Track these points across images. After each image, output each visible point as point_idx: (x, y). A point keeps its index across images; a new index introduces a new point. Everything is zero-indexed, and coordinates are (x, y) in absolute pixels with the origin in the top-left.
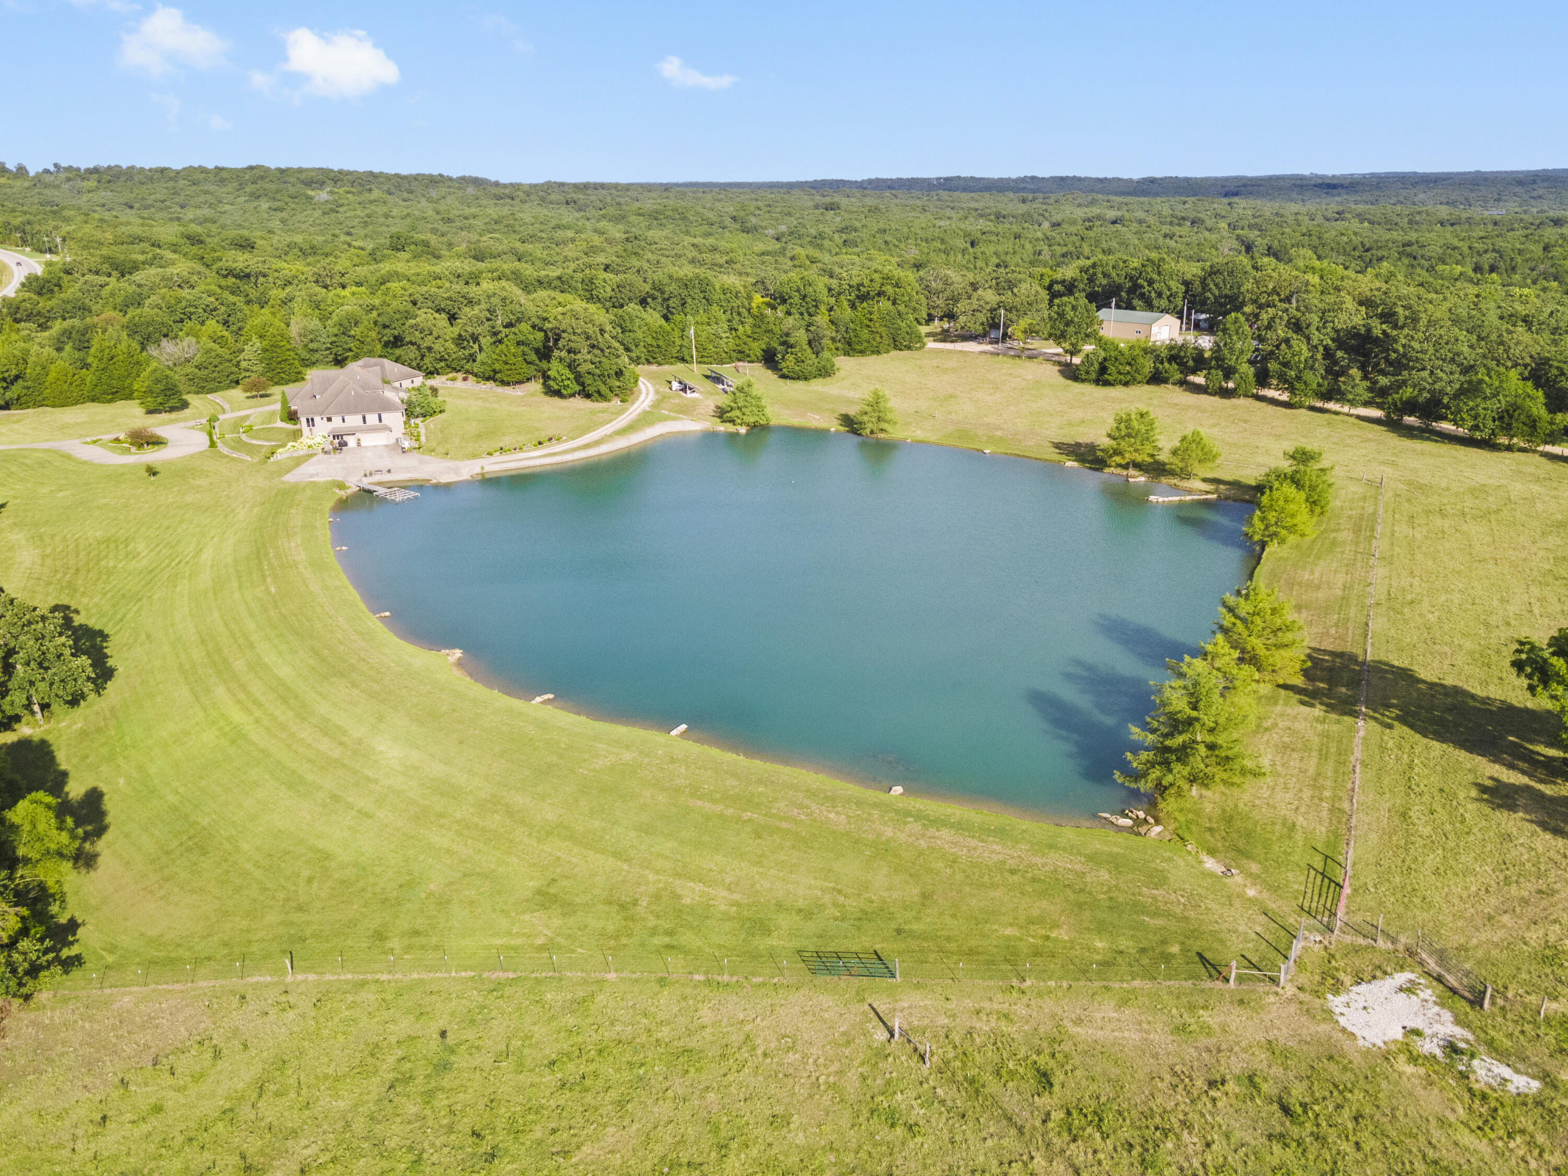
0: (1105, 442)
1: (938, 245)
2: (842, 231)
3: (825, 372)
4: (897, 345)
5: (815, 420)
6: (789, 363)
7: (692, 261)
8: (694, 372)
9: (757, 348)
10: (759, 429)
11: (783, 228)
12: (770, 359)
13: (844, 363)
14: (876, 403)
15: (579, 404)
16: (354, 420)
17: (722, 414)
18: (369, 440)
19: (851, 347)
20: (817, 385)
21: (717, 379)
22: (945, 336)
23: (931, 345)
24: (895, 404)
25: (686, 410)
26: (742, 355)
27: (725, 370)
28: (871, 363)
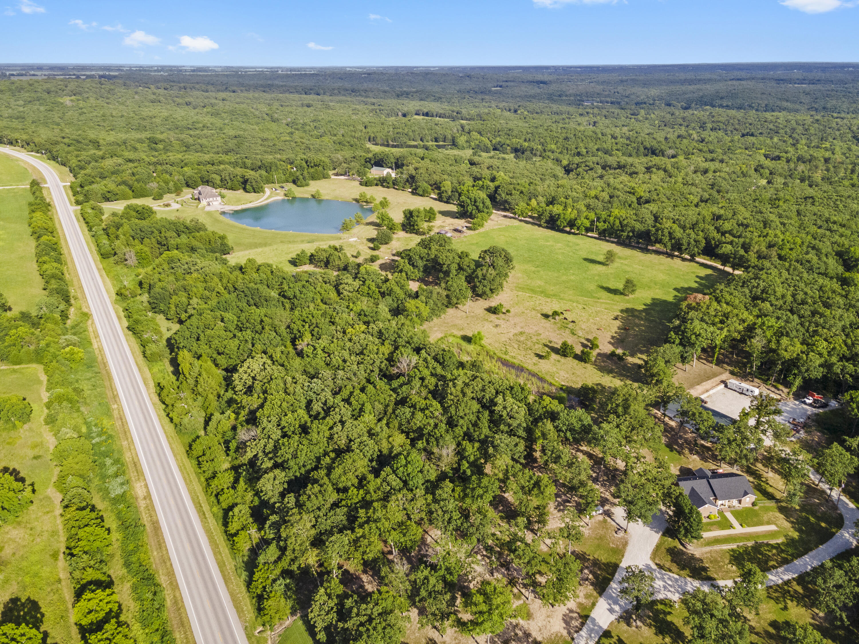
0: (358, 197)
1: (352, 128)
2: (314, 121)
3: (307, 185)
4: (324, 178)
5: (306, 196)
6: (299, 183)
7: (261, 145)
8: (277, 185)
9: (291, 179)
10: (294, 198)
11: (289, 120)
12: (294, 182)
13: (312, 182)
14: (318, 192)
15: (253, 194)
16: (211, 199)
17: (285, 195)
18: (214, 203)
19: (313, 178)
20: (306, 188)
21: (283, 187)
22: (337, 175)
23: (333, 177)
24: (322, 192)
25: (278, 194)
26: (287, 181)
27: (284, 185)
28: (318, 182)
